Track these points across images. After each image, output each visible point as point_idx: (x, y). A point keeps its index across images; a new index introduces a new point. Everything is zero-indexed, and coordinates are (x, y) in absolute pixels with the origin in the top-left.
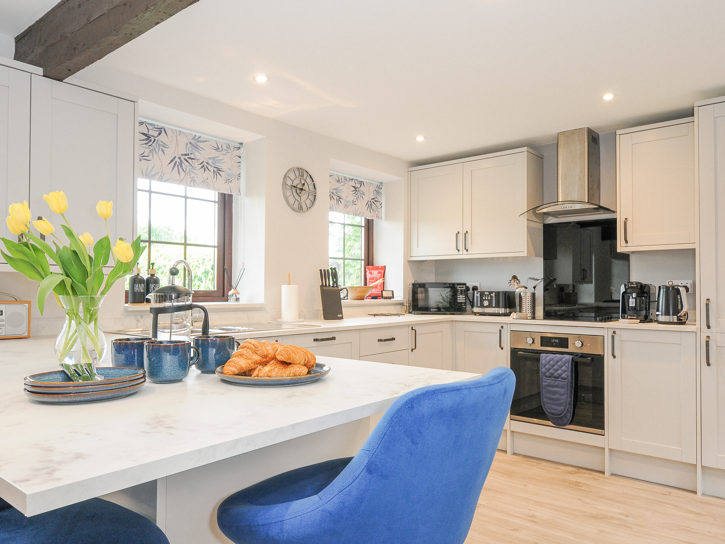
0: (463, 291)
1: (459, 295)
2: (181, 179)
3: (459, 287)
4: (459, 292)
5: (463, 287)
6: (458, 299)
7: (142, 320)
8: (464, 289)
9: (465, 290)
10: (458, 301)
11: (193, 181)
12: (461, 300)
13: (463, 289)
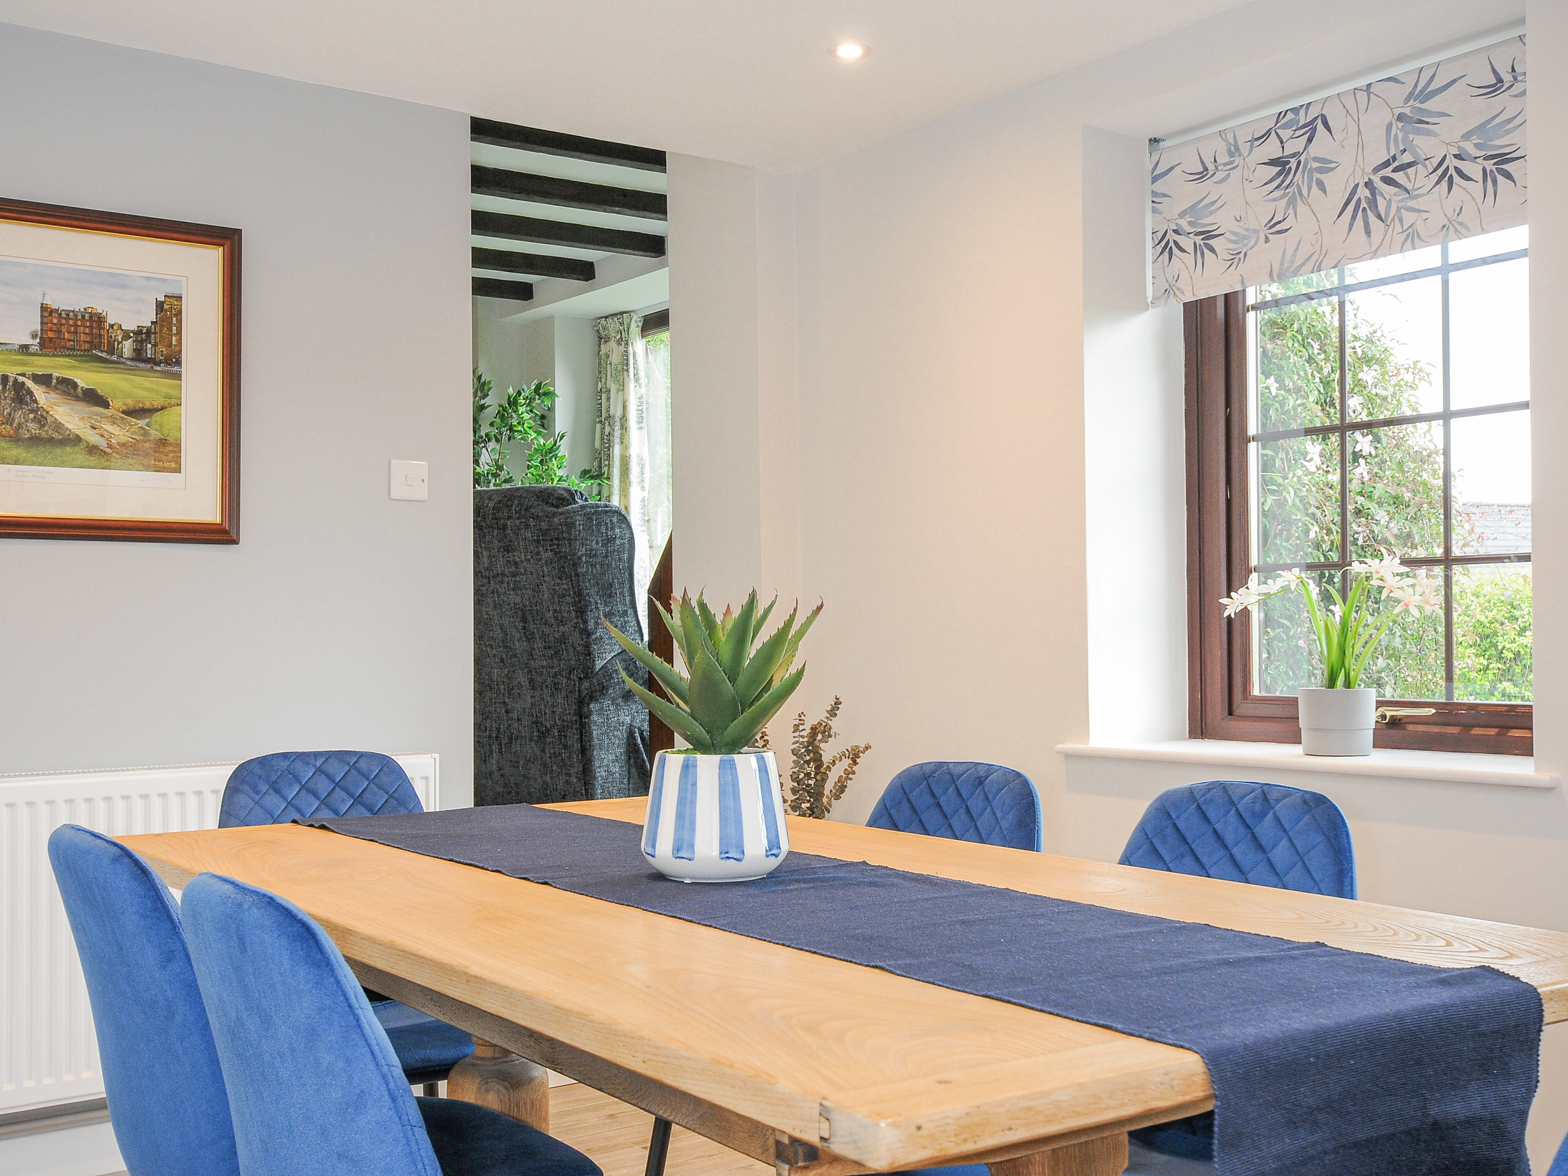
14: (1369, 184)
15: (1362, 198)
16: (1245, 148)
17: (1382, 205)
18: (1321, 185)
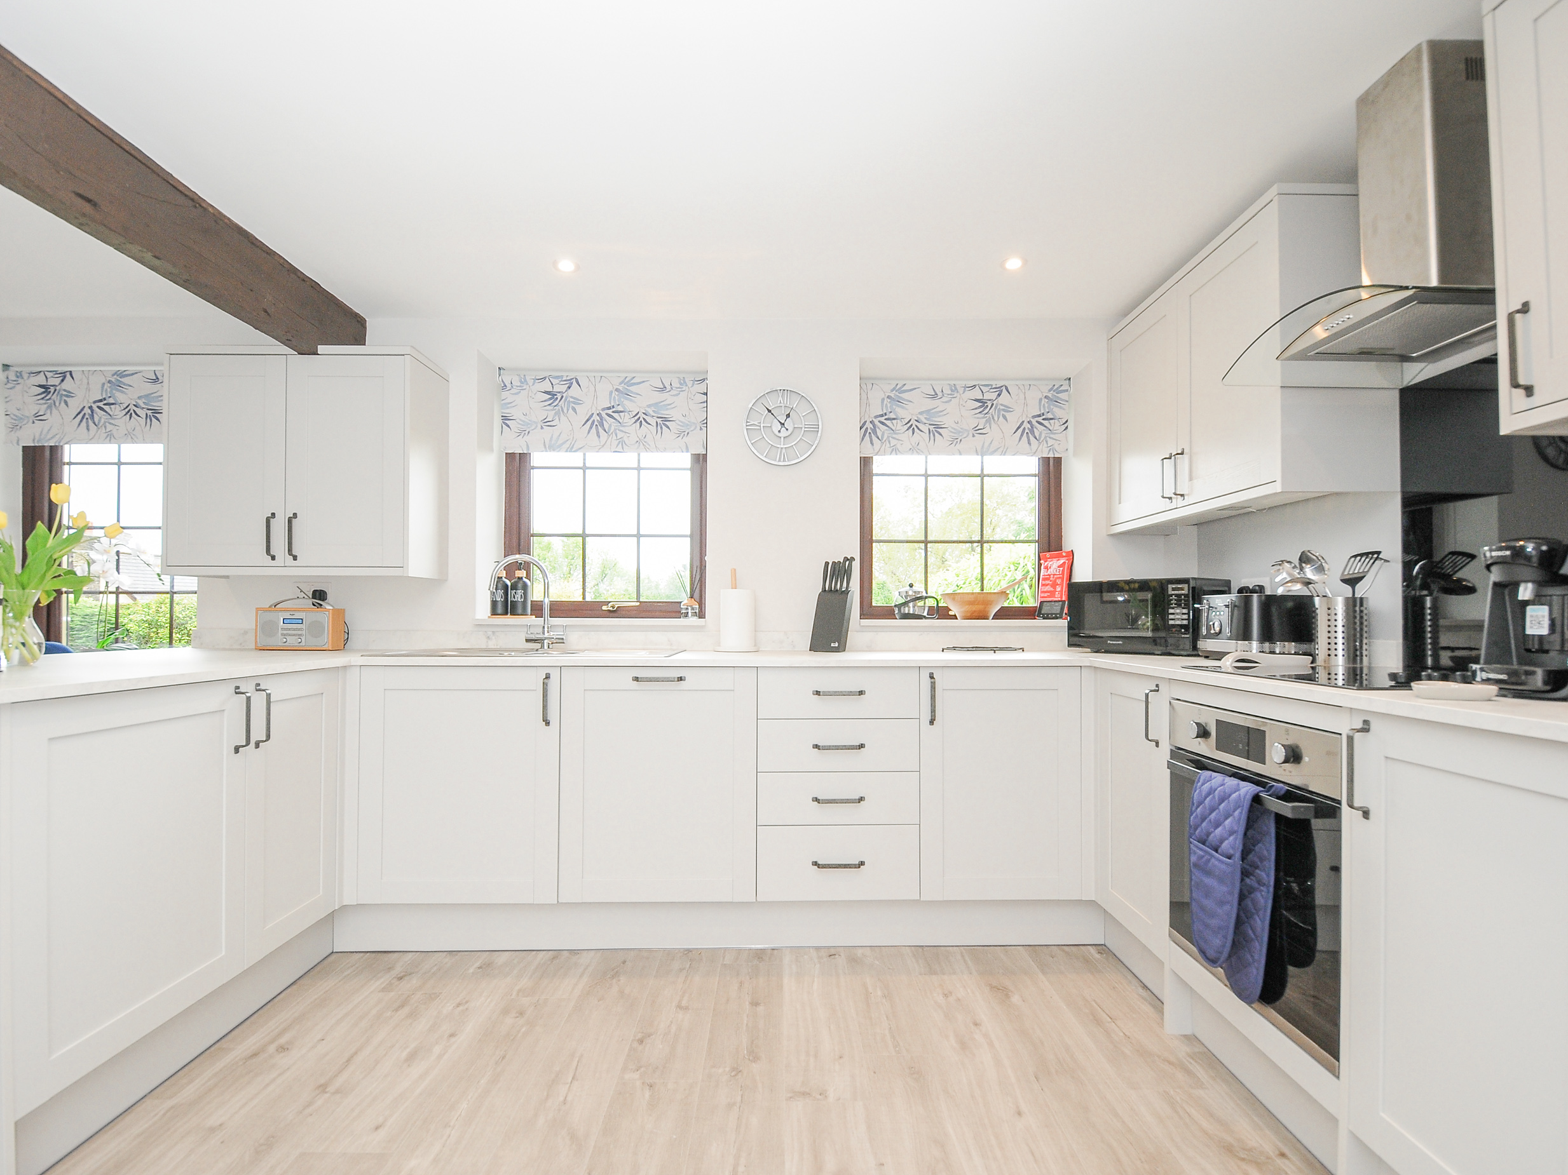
0: (1183, 597)
1: (1173, 608)
2: (602, 444)
3: (1174, 589)
4: (1172, 600)
5: (1182, 589)
6: (1171, 617)
7: (494, 638)
8: (1185, 592)
9: (1186, 596)
10: (1171, 622)
11: (622, 445)
12: (1178, 619)
13: (1183, 592)
14: (90, 408)
15: (87, 413)
16: (25, 376)
17: (96, 419)
18: (66, 403)
